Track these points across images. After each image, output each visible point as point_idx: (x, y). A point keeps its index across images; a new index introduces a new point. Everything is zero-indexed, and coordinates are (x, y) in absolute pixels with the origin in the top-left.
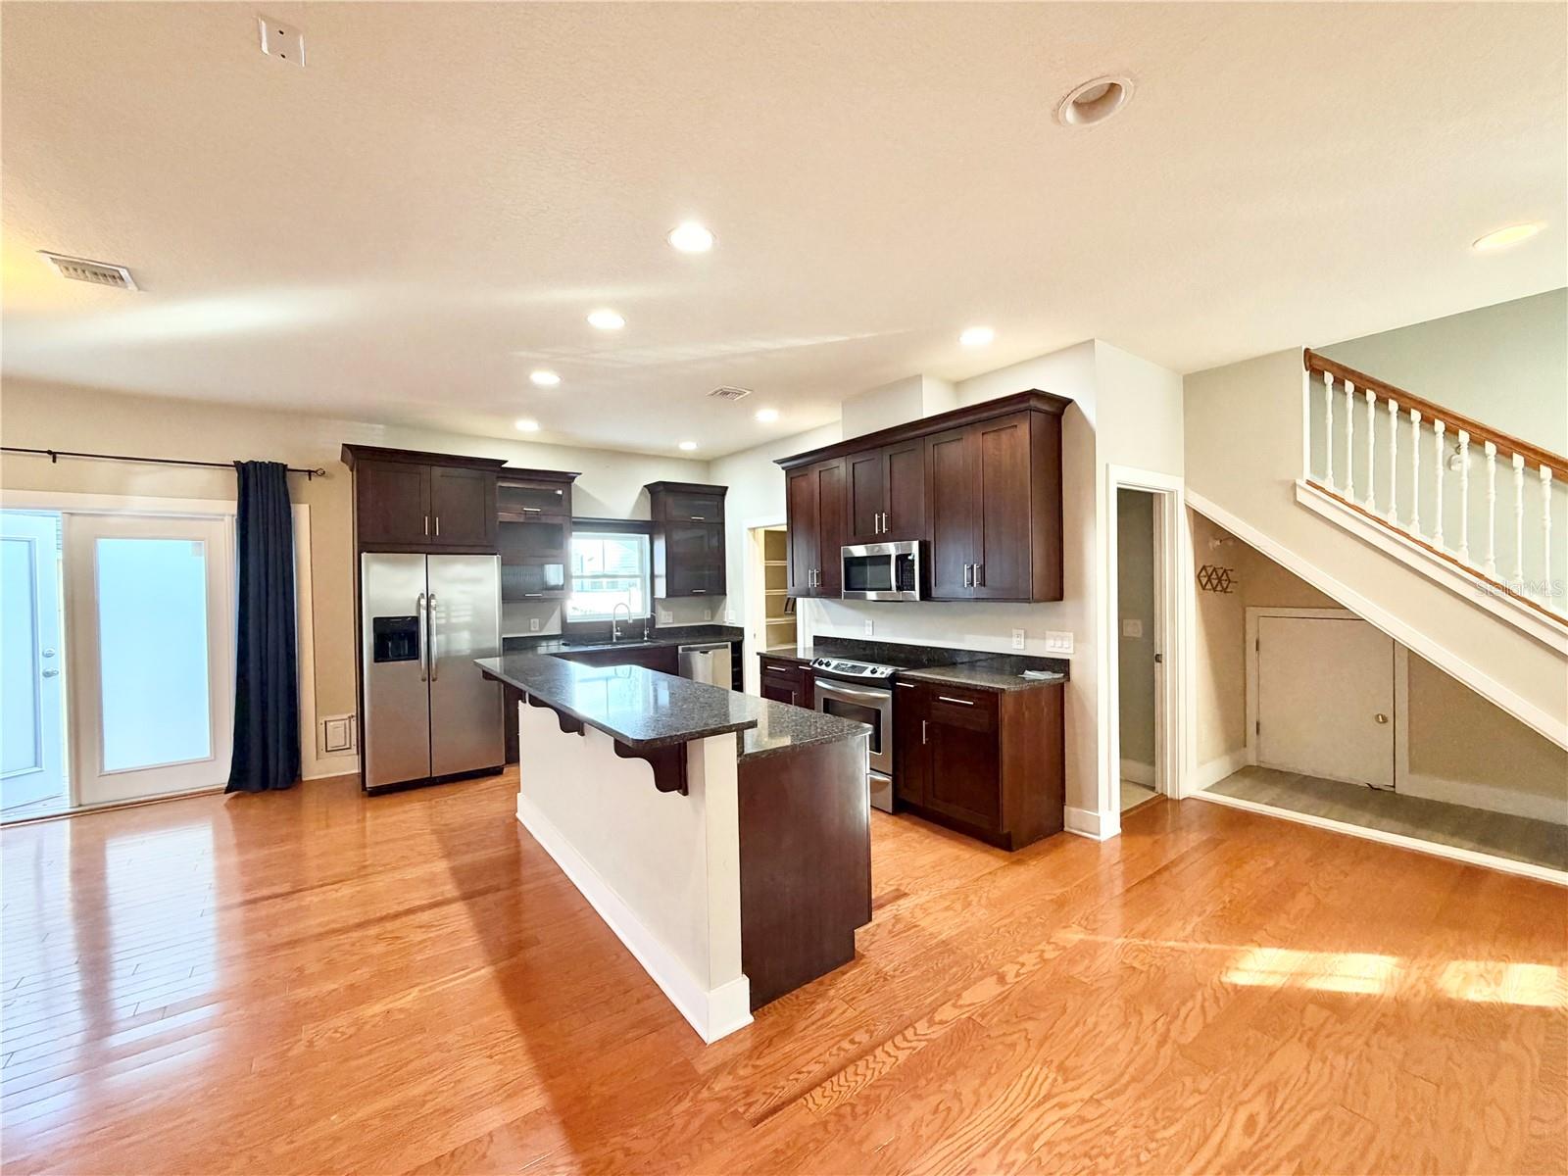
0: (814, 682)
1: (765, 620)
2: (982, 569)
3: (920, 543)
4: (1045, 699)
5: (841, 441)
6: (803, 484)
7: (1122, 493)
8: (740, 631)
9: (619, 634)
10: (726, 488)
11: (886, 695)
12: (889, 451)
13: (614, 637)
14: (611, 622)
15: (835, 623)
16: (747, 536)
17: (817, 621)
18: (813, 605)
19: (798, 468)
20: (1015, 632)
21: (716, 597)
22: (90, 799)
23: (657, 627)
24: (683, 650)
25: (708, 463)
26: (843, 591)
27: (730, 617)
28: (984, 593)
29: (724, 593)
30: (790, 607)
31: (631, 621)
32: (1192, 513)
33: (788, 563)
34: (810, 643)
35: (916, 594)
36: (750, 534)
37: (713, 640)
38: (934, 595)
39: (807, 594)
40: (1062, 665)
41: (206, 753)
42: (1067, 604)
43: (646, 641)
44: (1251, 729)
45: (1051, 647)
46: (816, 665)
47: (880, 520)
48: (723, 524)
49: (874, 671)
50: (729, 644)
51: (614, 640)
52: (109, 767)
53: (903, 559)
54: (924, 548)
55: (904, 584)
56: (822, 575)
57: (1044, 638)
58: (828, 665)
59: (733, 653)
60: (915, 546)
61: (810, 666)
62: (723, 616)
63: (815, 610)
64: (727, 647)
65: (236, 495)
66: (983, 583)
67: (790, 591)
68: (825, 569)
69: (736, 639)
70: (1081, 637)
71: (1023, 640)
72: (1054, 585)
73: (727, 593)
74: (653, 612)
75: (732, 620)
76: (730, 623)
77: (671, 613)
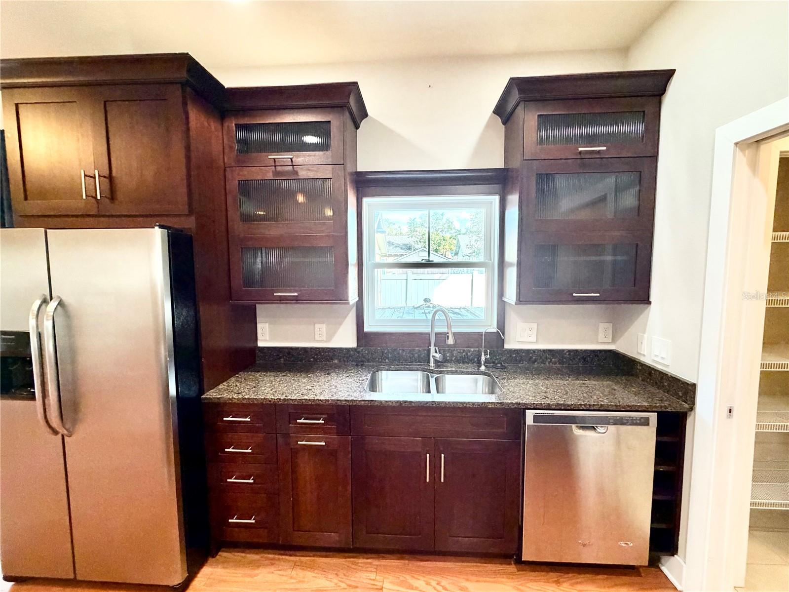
13: (431, 360)
23: (506, 347)
48: (654, 159)
50: (653, 417)
73: (651, 299)
74: (501, 325)
75: (663, 358)
76: (654, 361)
77: (535, 326)
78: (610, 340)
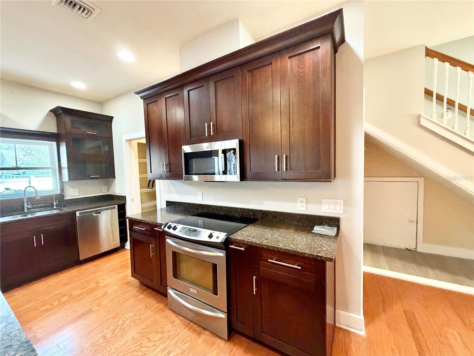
0: (165, 240)
1: (139, 190)
2: (290, 157)
3: (240, 141)
5: (179, 74)
6: (155, 107)
8: (124, 198)
9: (30, 206)
11: (221, 254)
12: (214, 79)
13: (26, 209)
14: (23, 199)
15: (179, 194)
16: (125, 145)
17: (168, 192)
19: (150, 96)
20: (299, 199)
21: (110, 179)
23: (65, 199)
24: (80, 214)
25: (101, 104)
26: (184, 175)
27: (117, 189)
28: (290, 175)
29: (114, 178)
30: (151, 184)
31: (38, 198)
33: (148, 161)
34: (164, 205)
35: (237, 176)
37: (104, 204)
39: (161, 178)
40: (334, 221)
43: (55, 209)
45: (326, 209)
46: (166, 229)
47: (209, 127)
48: (111, 138)
49: (211, 236)
50: (116, 206)
51: (26, 211)
54: (243, 144)
56: (169, 165)
57: (321, 204)
58: (175, 228)
59: (118, 211)
60: (236, 143)
61: (162, 229)
62: (113, 189)
63: (167, 186)
64: (115, 208)
66: (290, 168)
67: (150, 176)
68: (172, 161)
69: (121, 202)
70: (348, 203)
71: (305, 204)
73: (116, 177)
74: (62, 190)
75: (119, 192)
76: (118, 194)
77: (78, 189)
78: (107, 191)
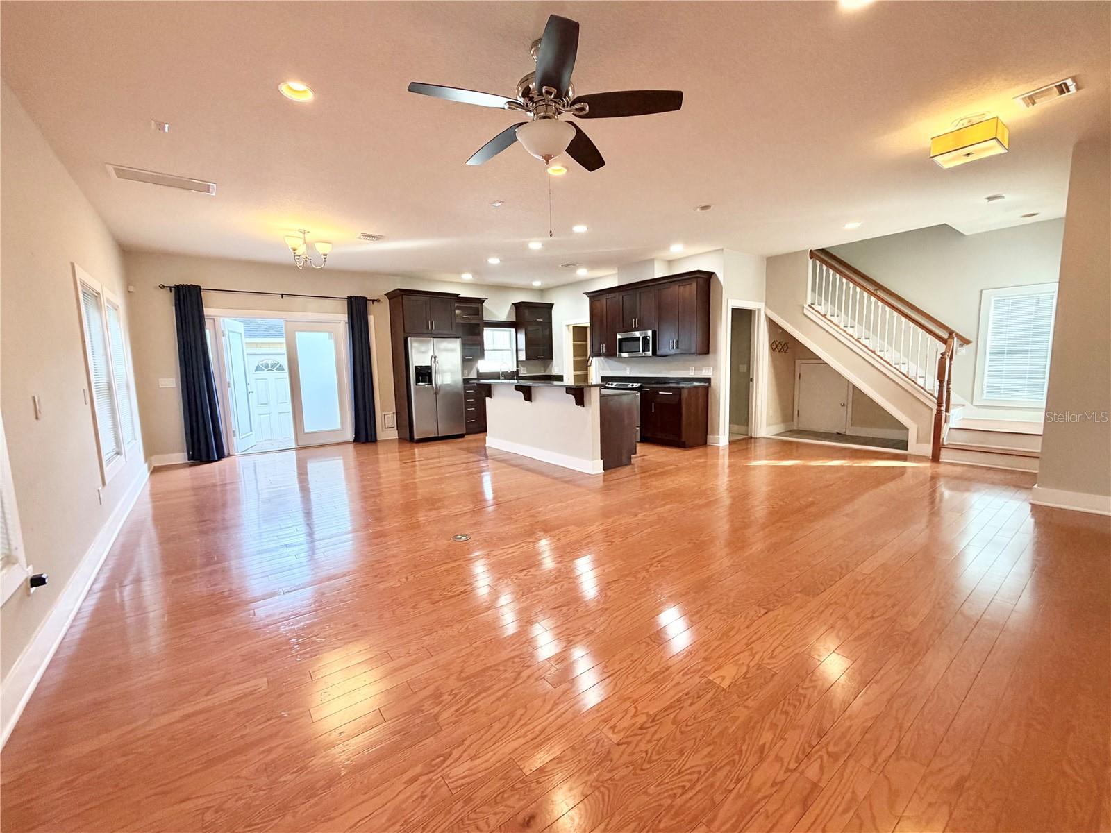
2: (678, 342)
3: (653, 332)
4: (701, 392)
5: (617, 285)
6: (598, 304)
7: (734, 310)
8: (561, 377)
9: (503, 378)
10: (553, 304)
11: (638, 392)
12: (640, 290)
14: (499, 372)
15: (611, 370)
16: (565, 328)
17: (601, 369)
18: (601, 362)
19: (594, 296)
20: (690, 368)
21: (548, 360)
22: (302, 444)
23: (520, 375)
25: (542, 291)
26: (617, 353)
27: (555, 371)
28: (678, 351)
29: (552, 359)
30: (586, 363)
31: (508, 371)
32: (768, 319)
34: (599, 380)
35: (650, 353)
36: (567, 328)
38: (658, 353)
39: (600, 356)
40: (708, 380)
41: (339, 427)
42: (711, 355)
44: (796, 413)
45: (705, 373)
46: (607, 385)
47: (635, 322)
48: (551, 323)
49: (632, 385)
52: (306, 431)
53: (645, 339)
54: (654, 334)
55: (645, 349)
56: (607, 347)
57: (702, 370)
58: (612, 384)
60: (650, 333)
62: (551, 370)
63: (602, 364)
65: (347, 312)
66: (677, 348)
67: (586, 356)
68: (608, 344)
70: (715, 368)
71: (694, 371)
72: (705, 348)
